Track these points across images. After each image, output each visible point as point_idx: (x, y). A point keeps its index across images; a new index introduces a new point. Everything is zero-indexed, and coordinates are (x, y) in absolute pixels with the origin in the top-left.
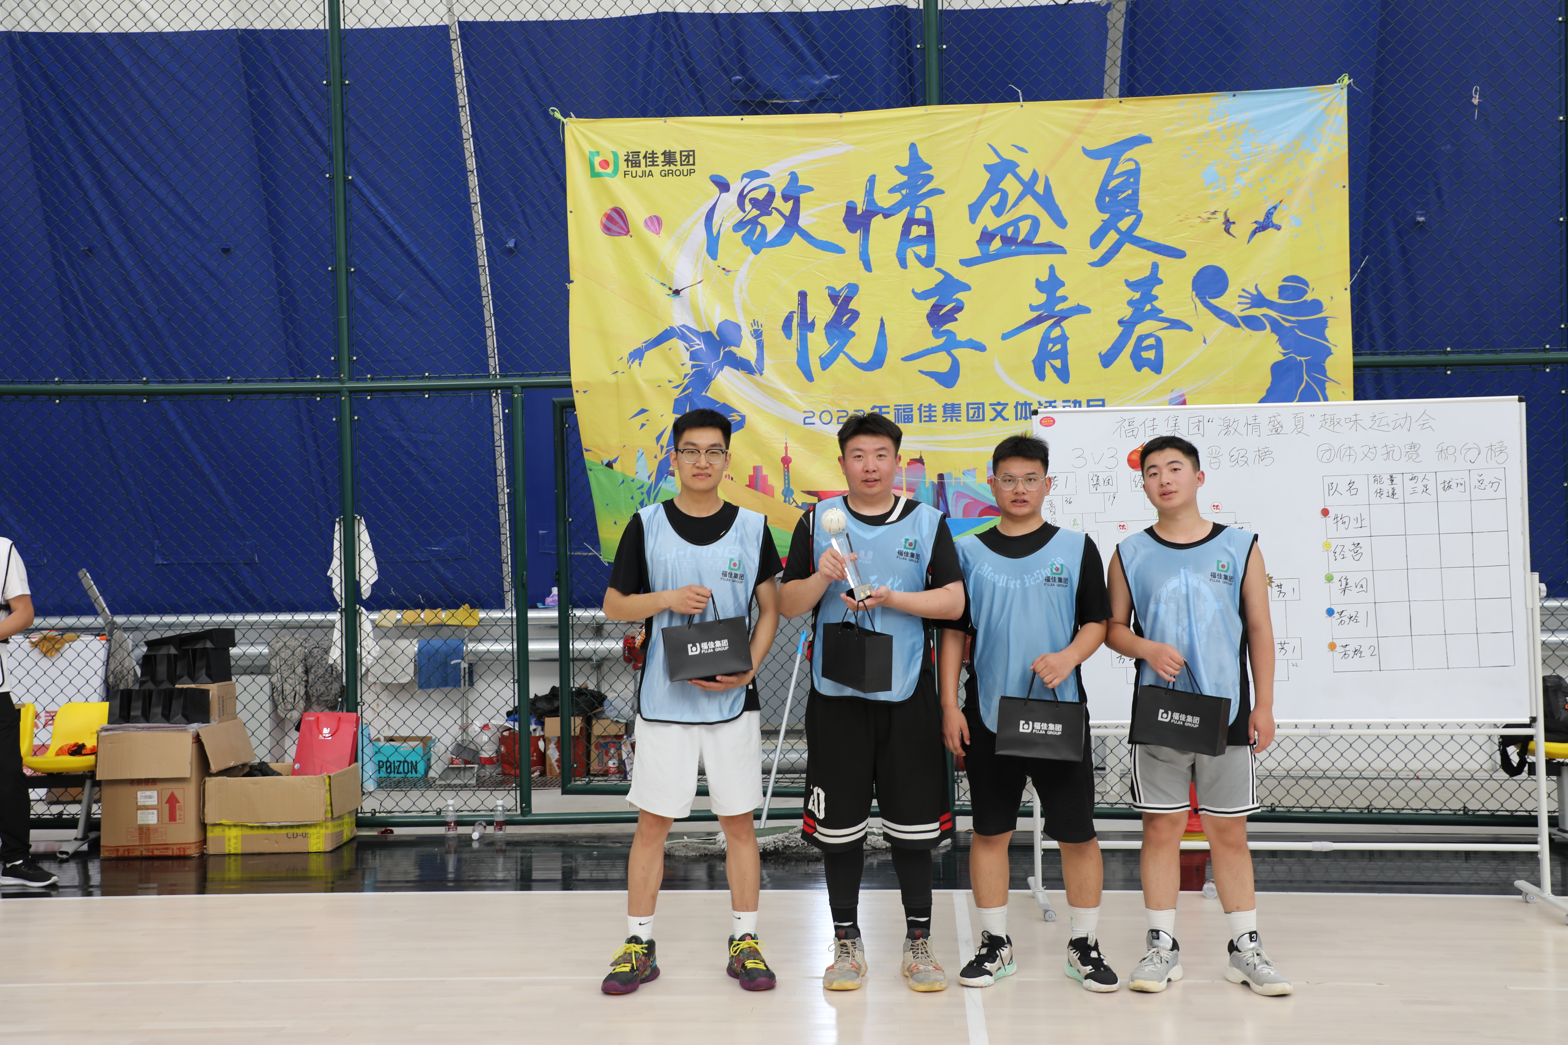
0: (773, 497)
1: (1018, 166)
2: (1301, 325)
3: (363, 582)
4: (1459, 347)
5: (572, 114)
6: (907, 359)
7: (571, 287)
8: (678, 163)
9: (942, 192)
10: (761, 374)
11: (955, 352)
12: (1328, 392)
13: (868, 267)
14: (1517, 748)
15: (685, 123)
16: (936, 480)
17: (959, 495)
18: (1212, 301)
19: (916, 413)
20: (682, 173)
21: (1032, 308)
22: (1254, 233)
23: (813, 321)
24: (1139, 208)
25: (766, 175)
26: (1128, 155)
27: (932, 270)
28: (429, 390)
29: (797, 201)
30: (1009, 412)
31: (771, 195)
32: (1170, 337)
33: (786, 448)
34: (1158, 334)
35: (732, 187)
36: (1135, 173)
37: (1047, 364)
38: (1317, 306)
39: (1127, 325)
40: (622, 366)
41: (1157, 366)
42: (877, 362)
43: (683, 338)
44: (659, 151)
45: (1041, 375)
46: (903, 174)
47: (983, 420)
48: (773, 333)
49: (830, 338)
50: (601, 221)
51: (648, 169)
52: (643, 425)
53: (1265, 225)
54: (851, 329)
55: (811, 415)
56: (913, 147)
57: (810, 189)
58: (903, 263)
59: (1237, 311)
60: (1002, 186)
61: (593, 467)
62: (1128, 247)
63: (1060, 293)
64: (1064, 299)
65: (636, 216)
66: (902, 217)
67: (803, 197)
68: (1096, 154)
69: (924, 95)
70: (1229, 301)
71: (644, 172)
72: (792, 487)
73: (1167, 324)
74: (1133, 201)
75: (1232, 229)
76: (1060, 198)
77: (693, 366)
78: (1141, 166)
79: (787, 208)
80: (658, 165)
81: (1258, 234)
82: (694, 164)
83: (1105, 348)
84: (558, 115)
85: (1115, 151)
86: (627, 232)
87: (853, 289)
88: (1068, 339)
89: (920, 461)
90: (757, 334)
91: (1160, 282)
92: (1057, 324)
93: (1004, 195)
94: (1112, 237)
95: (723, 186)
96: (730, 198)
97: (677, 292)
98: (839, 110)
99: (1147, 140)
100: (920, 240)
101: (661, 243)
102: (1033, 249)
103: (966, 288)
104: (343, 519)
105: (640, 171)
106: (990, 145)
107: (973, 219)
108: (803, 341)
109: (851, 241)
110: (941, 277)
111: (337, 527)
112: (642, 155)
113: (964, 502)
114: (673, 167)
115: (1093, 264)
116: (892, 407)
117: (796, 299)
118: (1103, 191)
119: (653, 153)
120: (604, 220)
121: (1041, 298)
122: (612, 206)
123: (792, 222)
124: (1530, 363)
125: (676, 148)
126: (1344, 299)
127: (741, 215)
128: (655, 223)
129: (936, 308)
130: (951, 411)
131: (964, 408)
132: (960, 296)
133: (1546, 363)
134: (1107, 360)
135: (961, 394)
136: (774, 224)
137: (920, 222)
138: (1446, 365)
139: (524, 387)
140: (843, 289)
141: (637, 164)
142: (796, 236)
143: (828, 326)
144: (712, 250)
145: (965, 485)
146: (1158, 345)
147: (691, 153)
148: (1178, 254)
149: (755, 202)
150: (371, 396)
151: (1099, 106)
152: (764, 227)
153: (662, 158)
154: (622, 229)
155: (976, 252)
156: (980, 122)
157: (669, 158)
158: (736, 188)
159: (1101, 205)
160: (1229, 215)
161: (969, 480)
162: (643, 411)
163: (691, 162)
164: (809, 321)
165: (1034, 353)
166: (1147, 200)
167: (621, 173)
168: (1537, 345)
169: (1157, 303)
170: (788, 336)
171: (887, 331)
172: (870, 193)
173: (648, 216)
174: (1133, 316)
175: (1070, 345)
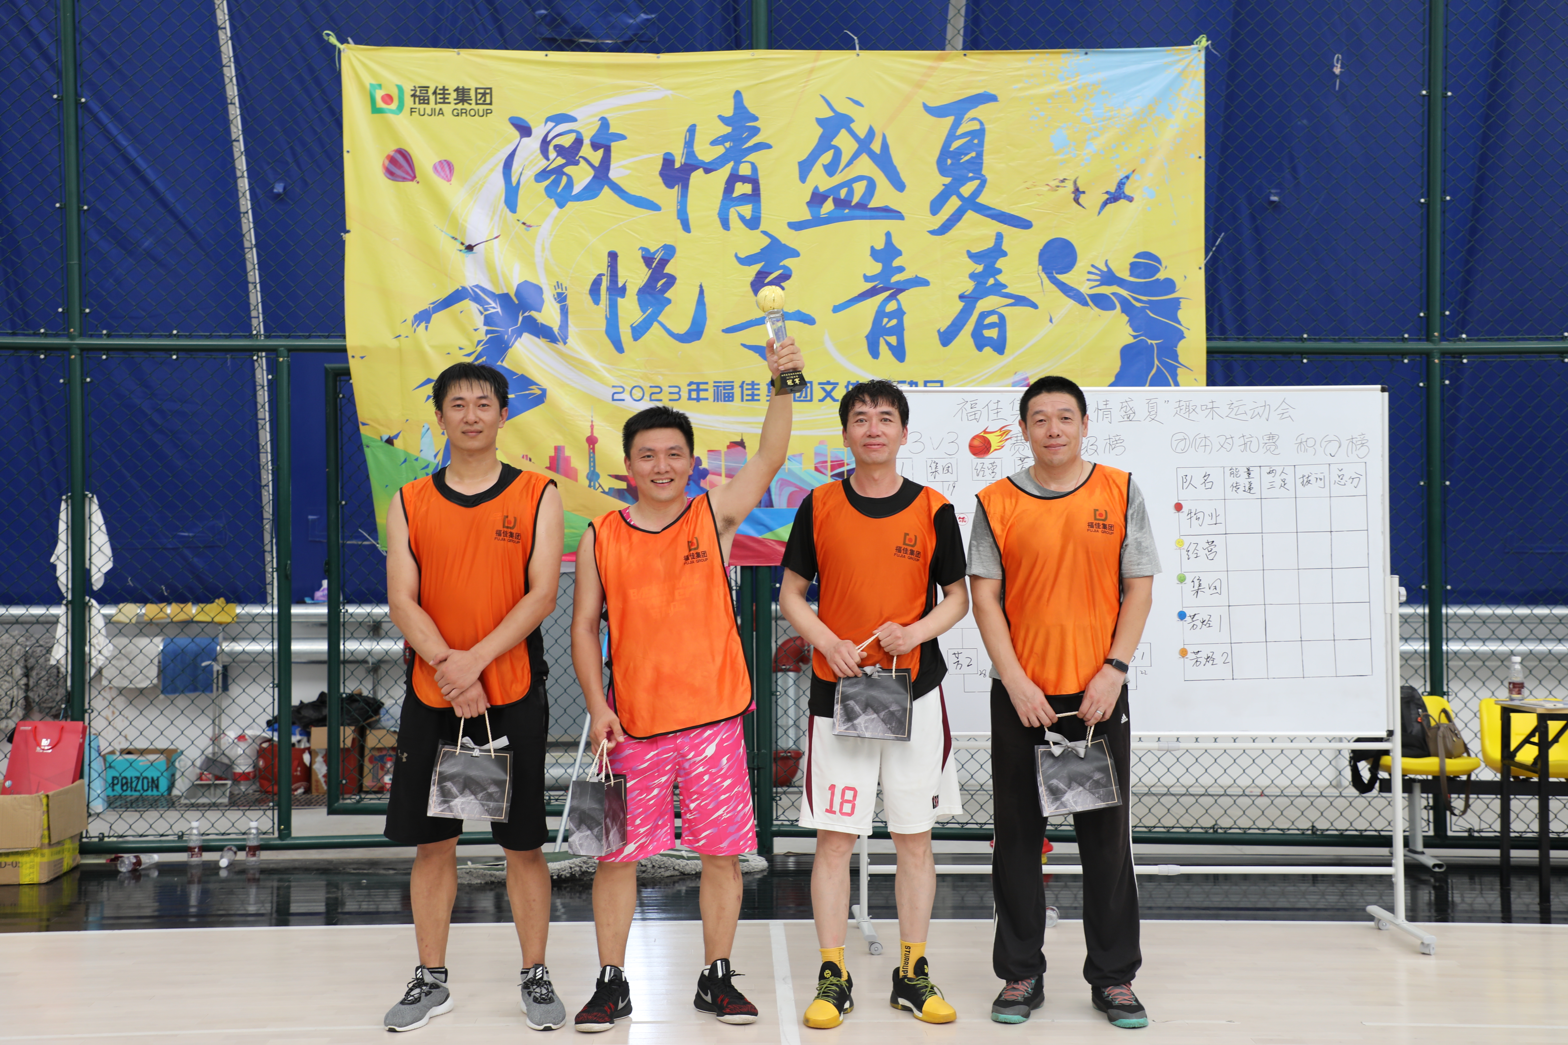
0: (576, 480)
1: (852, 121)
2: (1153, 306)
3: (94, 570)
4: (1316, 334)
5: (350, 40)
6: (728, 330)
7: (347, 237)
8: (473, 102)
9: (768, 146)
10: (565, 343)
12: (1179, 379)
13: (686, 227)
14: (1368, 763)
15: (481, 56)
17: (784, 483)
18: (1059, 277)
19: (737, 392)
20: (477, 113)
21: (867, 279)
22: (1105, 204)
23: (624, 285)
24: (984, 172)
25: (573, 119)
26: (972, 114)
27: (757, 233)
28: (177, 350)
29: (608, 150)
31: (579, 142)
32: (1014, 315)
33: (592, 427)
34: (1003, 311)
35: (534, 131)
36: (980, 134)
37: (882, 341)
38: (1169, 285)
39: (969, 300)
40: (405, 329)
41: (1000, 346)
42: (695, 333)
43: (477, 299)
44: (451, 86)
45: (875, 353)
46: (727, 125)
47: (811, 400)
48: (579, 298)
49: (643, 306)
50: (384, 164)
51: (437, 107)
53: (1116, 196)
54: (667, 295)
55: (621, 390)
56: (738, 95)
57: (622, 137)
58: (725, 224)
59: (1085, 289)
60: (835, 142)
61: (371, 444)
62: (970, 216)
63: (896, 263)
64: (901, 269)
65: (424, 159)
66: (725, 172)
67: (614, 146)
68: (937, 112)
69: (751, 38)
71: (433, 110)
72: (597, 470)
73: (1011, 301)
74: (977, 164)
75: (1082, 199)
76: (898, 159)
77: (488, 332)
78: (987, 126)
79: (596, 157)
80: (449, 103)
81: (1109, 206)
82: (491, 104)
83: (944, 325)
84: (333, 40)
85: (958, 109)
86: (414, 178)
87: (669, 251)
88: (904, 313)
89: (741, 444)
90: (561, 298)
91: (1004, 254)
92: (893, 297)
93: (838, 153)
94: (954, 203)
95: (525, 130)
96: (533, 144)
97: (470, 248)
98: (655, 49)
99: (992, 98)
100: (744, 199)
101: (453, 192)
102: (868, 213)
103: (795, 254)
104: (71, 497)
105: (428, 108)
106: (823, 97)
107: (803, 178)
108: (613, 307)
109: (668, 197)
110: (767, 241)
111: (63, 506)
112: (431, 91)
113: (789, 490)
114: (466, 106)
115: (933, 232)
116: (711, 384)
117: (605, 260)
118: (945, 152)
119: (444, 89)
120: (387, 163)
121: (876, 268)
122: (396, 147)
123: (602, 173)
124: (1388, 353)
125: (471, 84)
126: (1199, 278)
127: (544, 163)
128: (446, 168)
129: (761, 273)
132: (788, 262)
133: (1404, 353)
134: (947, 337)
136: (581, 175)
137: (744, 179)
138: (1302, 353)
139: (291, 350)
140: (657, 251)
141: (425, 101)
142: (606, 190)
143: (641, 292)
144: (511, 201)
145: (791, 472)
146: (1002, 324)
147: (488, 91)
148: (1024, 224)
149: (560, 150)
150: (107, 355)
151: (942, 59)
152: (570, 178)
153: (454, 95)
154: (407, 173)
155: (805, 214)
156: (812, 71)
157: (462, 95)
158: (538, 132)
159: (943, 170)
160: (1079, 184)
161: (794, 467)
163: (488, 101)
164: (620, 285)
165: (867, 328)
166: (991, 164)
167: (407, 110)
168: (1395, 334)
169: (1000, 278)
170: (597, 301)
171: (707, 299)
172: (689, 143)
173: (437, 160)
174: (974, 291)
175: (907, 320)
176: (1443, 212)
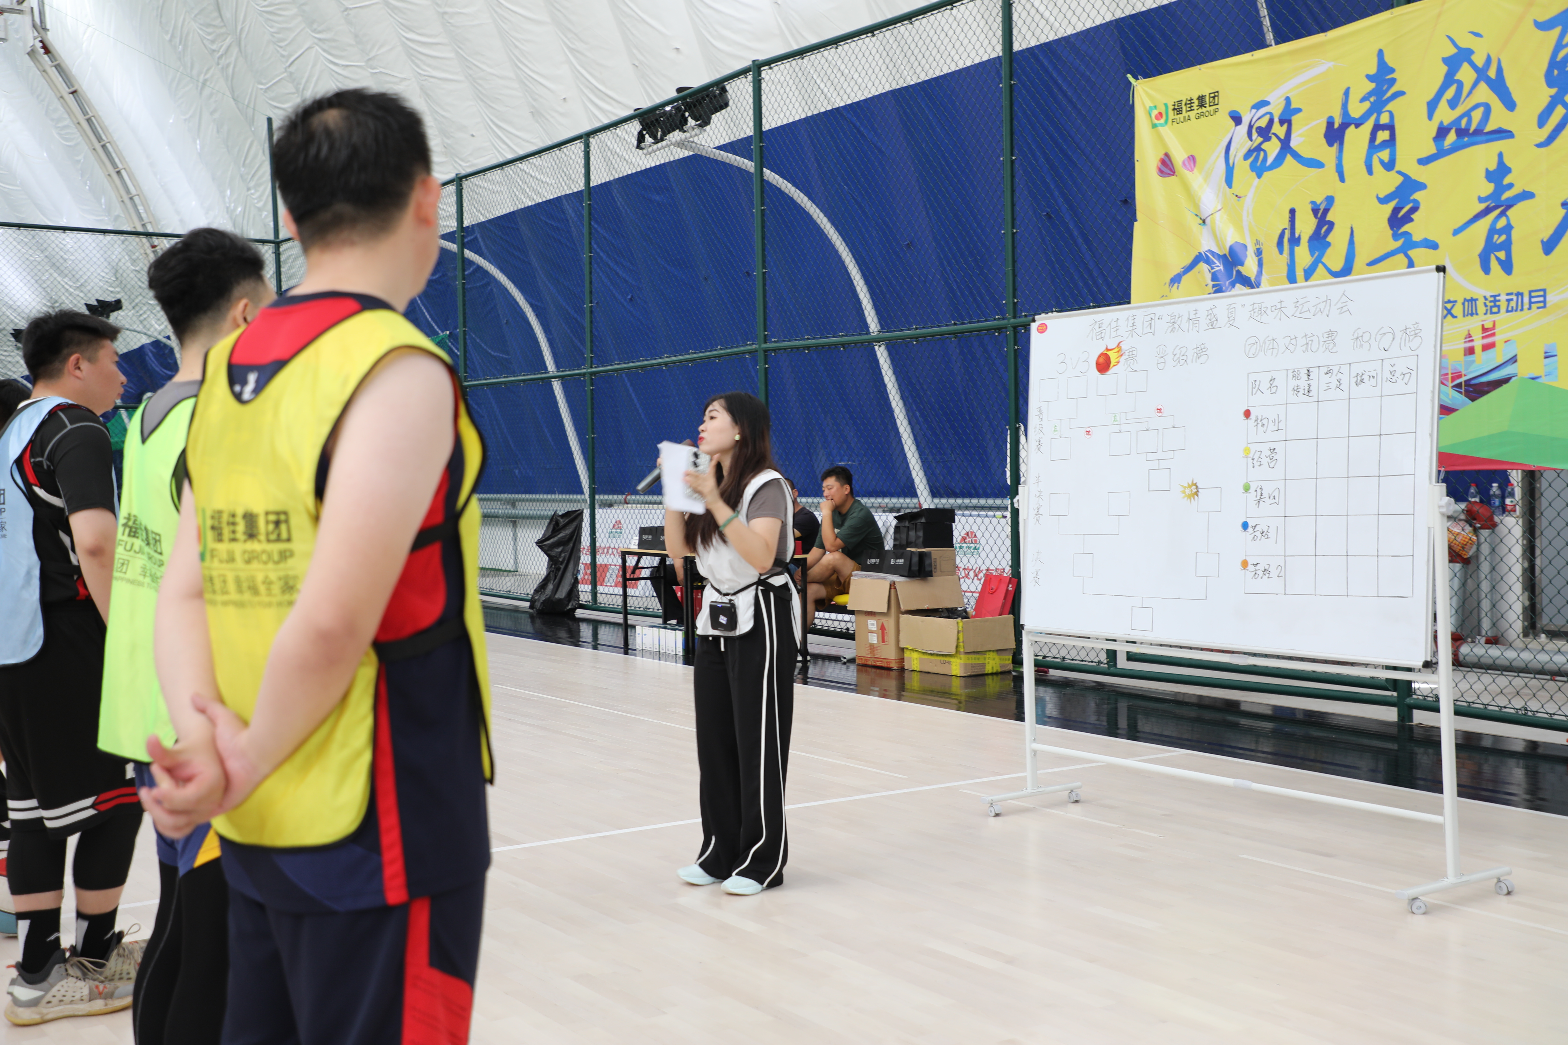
1: (1473, 53)
5: (1137, 77)
6: (1372, 263)
7: (1136, 226)
8: (1208, 105)
9: (1405, 93)
13: (1342, 178)
15: (1213, 67)
20: (1210, 113)
21: (1481, 200)
23: (1300, 236)
25: (1267, 103)
27: (1393, 173)
29: (1290, 123)
30: (1458, 310)
31: (1271, 121)
35: (1244, 118)
42: (1347, 268)
44: (1195, 96)
45: (1486, 269)
46: (1372, 82)
49: (1312, 251)
50: (1158, 166)
51: (1187, 115)
54: (1328, 239)
56: (1380, 53)
57: (1301, 110)
60: (1456, 78)
63: (1507, 181)
64: (1510, 186)
65: (1179, 157)
66: (1369, 125)
67: (1295, 119)
68: (1546, 25)
71: (1185, 118)
76: (1511, 81)
79: (1282, 131)
80: (1194, 110)
82: (1218, 104)
83: (1546, 234)
84: (1131, 79)
86: (1174, 173)
88: (1512, 228)
90: (1259, 252)
92: (1503, 213)
93: (1460, 86)
94: (1559, 112)
95: (1237, 119)
96: (1243, 128)
97: (1204, 221)
98: (1325, 29)
101: (1194, 179)
102: (1484, 138)
103: (1422, 186)
105: (1182, 117)
106: (1448, 37)
107: (1430, 117)
108: (1292, 254)
109: (1328, 154)
110: (1400, 179)
112: (1183, 103)
114: (1204, 110)
115: (1540, 145)
117: (1287, 215)
118: (1553, 64)
119: (1191, 99)
120: (1159, 164)
121: (1488, 188)
122: (1164, 152)
123: (1286, 144)
125: (1206, 92)
127: (1250, 143)
128: (1191, 161)
129: (1396, 210)
132: (1417, 196)
134: (1549, 245)
136: (1272, 148)
137: (1384, 127)
140: (1322, 203)
141: (1180, 111)
142: (1288, 157)
143: (1312, 239)
144: (1229, 179)
147: (1216, 94)
149: (1260, 131)
150: (1025, 329)
152: (1265, 153)
153: (1197, 102)
154: (1170, 170)
155: (1432, 149)
157: (1202, 101)
158: (1246, 118)
159: (1549, 80)
163: (1216, 102)
164: (1297, 235)
165: (1481, 246)
167: (1170, 121)
170: (1281, 252)
171: (1356, 239)
172: (1345, 105)
173: (1185, 157)
175: (1515, 234)
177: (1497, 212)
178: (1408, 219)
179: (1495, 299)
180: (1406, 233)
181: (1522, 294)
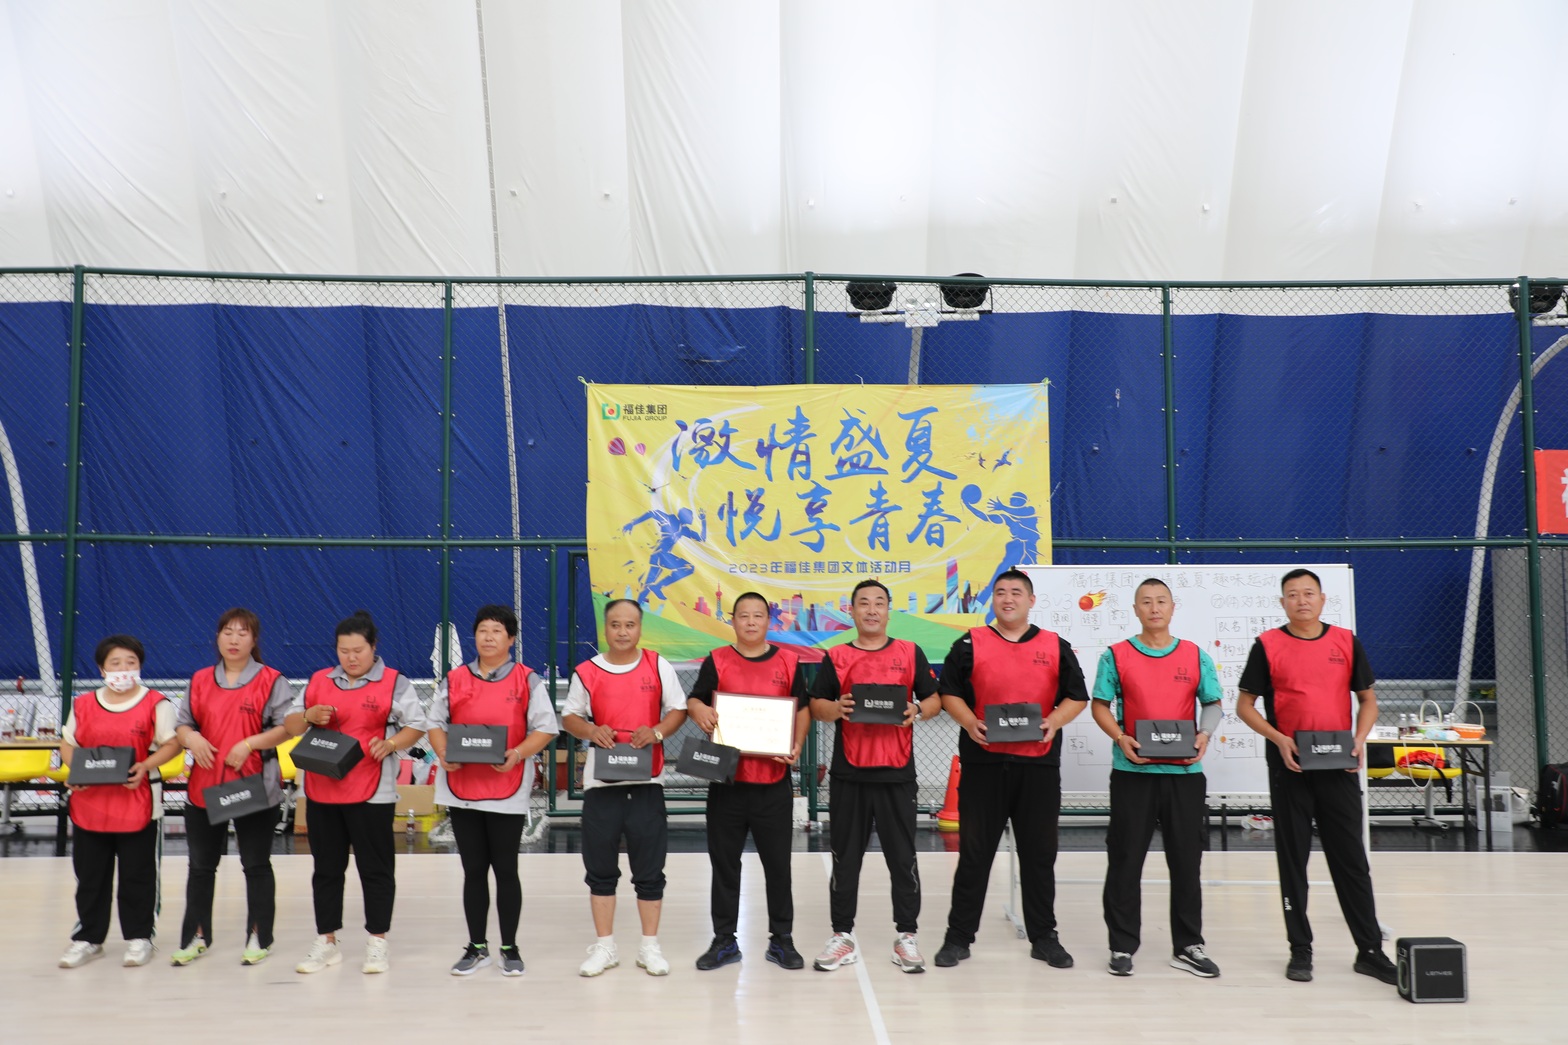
0: (710, 616)
1: (860, 422)
2: (1023, 521)
4: (1110, 537)
5: (592, 381)
6: (794, 534)
7: (588, 485)
8: (656, 413)
9: (815, 435)
10: (704, 541)
11: (822, 531)
12: (1038, 561)
13: (770, 479)
15: (661, 388)
16: (809, 608)
17: (823, 617)
18: (973, 505)
19: (798, 567)
20: (658, 418)
21: (868, 506)
22: (996, 466)
23: (737, 510)
24: (931, 449)
25: (710, 421)
26: (924, 418)
27: (808, 482)
29: (728, 437)
30: (853, 568)
31: (713, 433)
32: (948, 526)
33: (719, 587)
34: (941, 523)
35: (689, 427)
36: (928, 429)
37: (876, 540)
38: (1031, 510)
39: (924, 518)
41: (940, 543)
42: (775, 536)
43: (657, 518)
44: (645, 404)
45: (872, 546)
46: (793, 424)
47: (838, 572)
48: (712, 517)
49: (747, 521)
50: (608, 446)
51: (637, 416)
52: (631, 570)
53: (1002, 462)
54: (760, 515)
55: (734, 566)
56: (798, 408)
57: (736, 431)
58: (791, 477)
59: (986, 512)
60: (851, 433)
61: (597, 597)
62: (924, 472)
63: (884, 497)
64: (887, 501)
65: (630, 443)
66: (790, 450)
67: (732, 435)
68: (906, 417)
69: (805, 377)
70: (982, 506)
71: (635, 417)
72: (722, 610)
73: (946, 518)
74: (927, 445)
75: (984, 464)
76: (885, 442)
77: (663, 535)
78: (932, 425)
79: (722, 441)
80: (644, 413)
81: (999, 468)
82: (666, 414)
83: (910, 531)
84: (583, 381)
85: (917, 416)
86: (624, 453)
87: (761, 491)
88: (889, 525)
89: (800, 596)
90: (702, 517)
91: (942, 493)
92: (882, 516)
93: (852, 438)
94: (915, 466)
95: (684, 427)
96: (688, 434)
97: (654, 490)
98: (754, 384)
99: (935, 410)
100: (802, 463)
101: (645, 460)
102: (868, 471)
103: (829, 493)
104: (442, 625)
105: (633, 416)
106: (844, 409)
107: (833, 452)
108: (730, 522)
109: (760, 462)
110: (814, 486)
111: (437, 630)
112: (634, 407)
113: (826, 621)
114: (653, 415)
115: (904, 481)
116: (784, 563)
117: (726, 496)
118: (910, 439)
119: (641, 406)
120: (610, 445)
121: (873, 500)
122: (614, 437)
123: (725, 449)
124: (1148, 547)
125: (656, 403)
126: (1048, 506)
127: (694, 444)
128: (642, 447)
129: (811, 504)
130: (819, 566)
131: (826, 565)
132: (825, 497)
133: (1157, 548)
134: (912, 538)
135: (825, 556)
136: (714, 451)
137: (802, 453)
138: (1103, 547)
139: (558, 545)
140: (755, 491)
141: (631, 412)
142: (727, 459)
143: (746, 514)
144: (676, 466)
145: (827, 611)
146: (941, 531)
147: (664, 407)
148: (953, 477)
149: (703, 438)
150: (462, 549)
151: (908, 389)
152: (707, 452)
153: (646, 409)
154: (621, 451)
155: (835, 472)
156: (838, 395)
157: (651, 409)
158: (691, 428)
159: (909, 448)
160: (982, 456)
161: (829, 608)
162: (631, 562)
163: (664, 412)
164: (734, 510)
165: (868, 532)
166: (935, 445)
167: (621, 417)
168: (1152, 537)
169: (940, 506)
170: (721, 517)
171: (781, 517)
172: (772, 434)
173: (636, 444)
174: (927, 513)
175: (890, 529)
176: (1175, 472)
177: (879, 514)
178: (819, 510)
179: (878, 564)
180: (818, 519)
181: (895, 563)
